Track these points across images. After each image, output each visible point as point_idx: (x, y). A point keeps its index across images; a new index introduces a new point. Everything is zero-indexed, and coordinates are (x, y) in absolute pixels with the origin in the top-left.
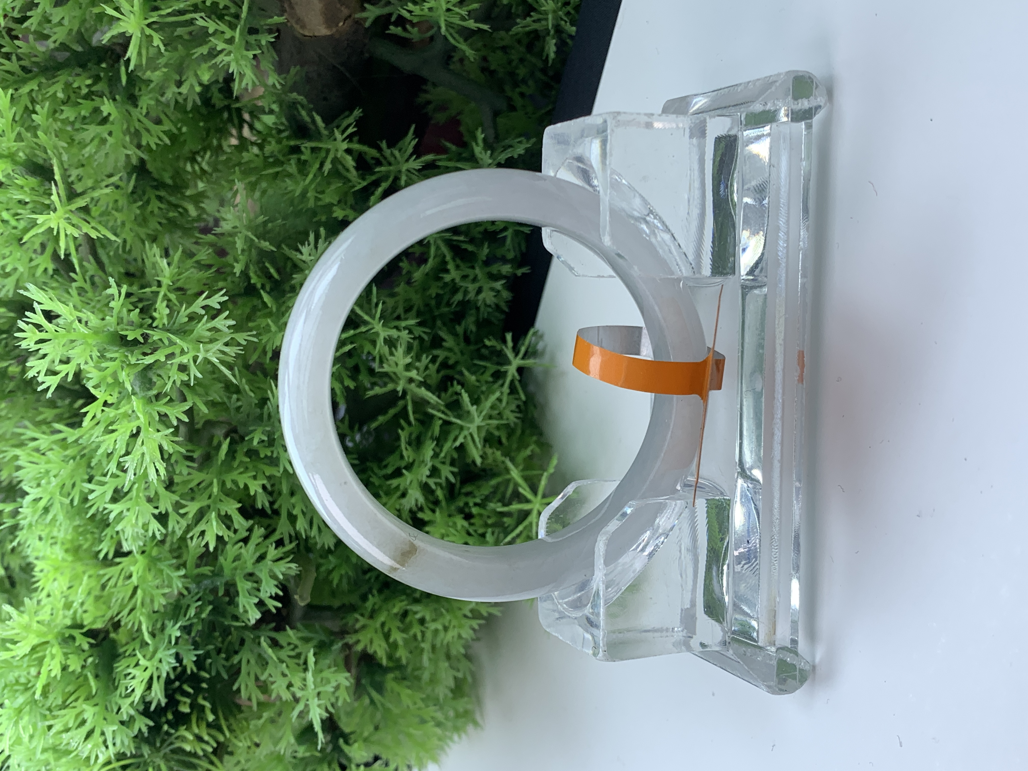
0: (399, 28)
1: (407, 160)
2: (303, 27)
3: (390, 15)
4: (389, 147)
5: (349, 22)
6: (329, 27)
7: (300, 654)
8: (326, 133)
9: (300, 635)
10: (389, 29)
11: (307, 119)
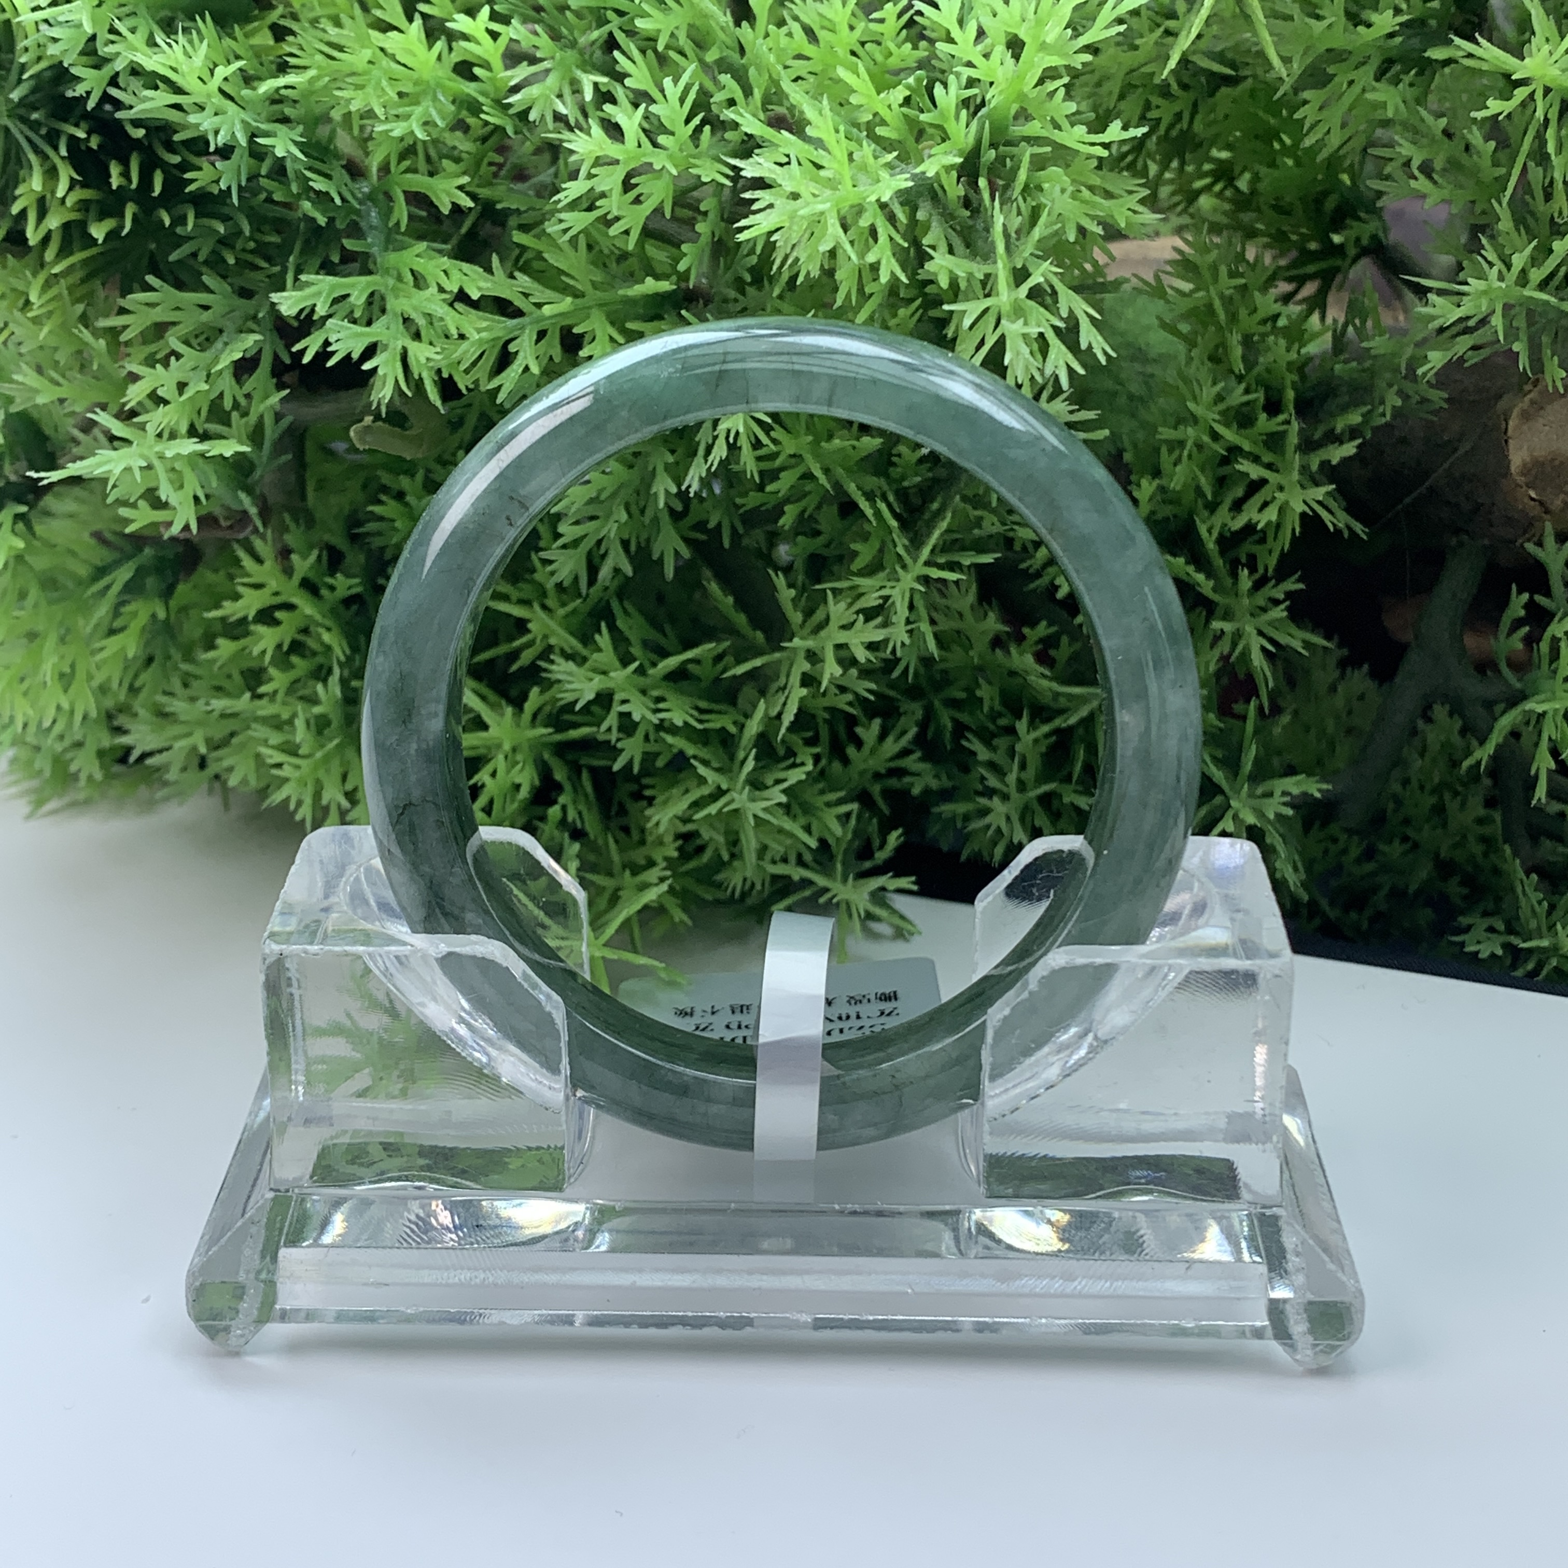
0: (1522, 613)
1: (1261, 633)
2: (1526, 416)
3: (1548, 593)
4: (1289, 595)
5: (1536, 510)
6: (1525, 470)
7: (228, 424)
8: (1315, 467)
9: (268, 421)
10: (1520, 592)
11: (1340, 425)
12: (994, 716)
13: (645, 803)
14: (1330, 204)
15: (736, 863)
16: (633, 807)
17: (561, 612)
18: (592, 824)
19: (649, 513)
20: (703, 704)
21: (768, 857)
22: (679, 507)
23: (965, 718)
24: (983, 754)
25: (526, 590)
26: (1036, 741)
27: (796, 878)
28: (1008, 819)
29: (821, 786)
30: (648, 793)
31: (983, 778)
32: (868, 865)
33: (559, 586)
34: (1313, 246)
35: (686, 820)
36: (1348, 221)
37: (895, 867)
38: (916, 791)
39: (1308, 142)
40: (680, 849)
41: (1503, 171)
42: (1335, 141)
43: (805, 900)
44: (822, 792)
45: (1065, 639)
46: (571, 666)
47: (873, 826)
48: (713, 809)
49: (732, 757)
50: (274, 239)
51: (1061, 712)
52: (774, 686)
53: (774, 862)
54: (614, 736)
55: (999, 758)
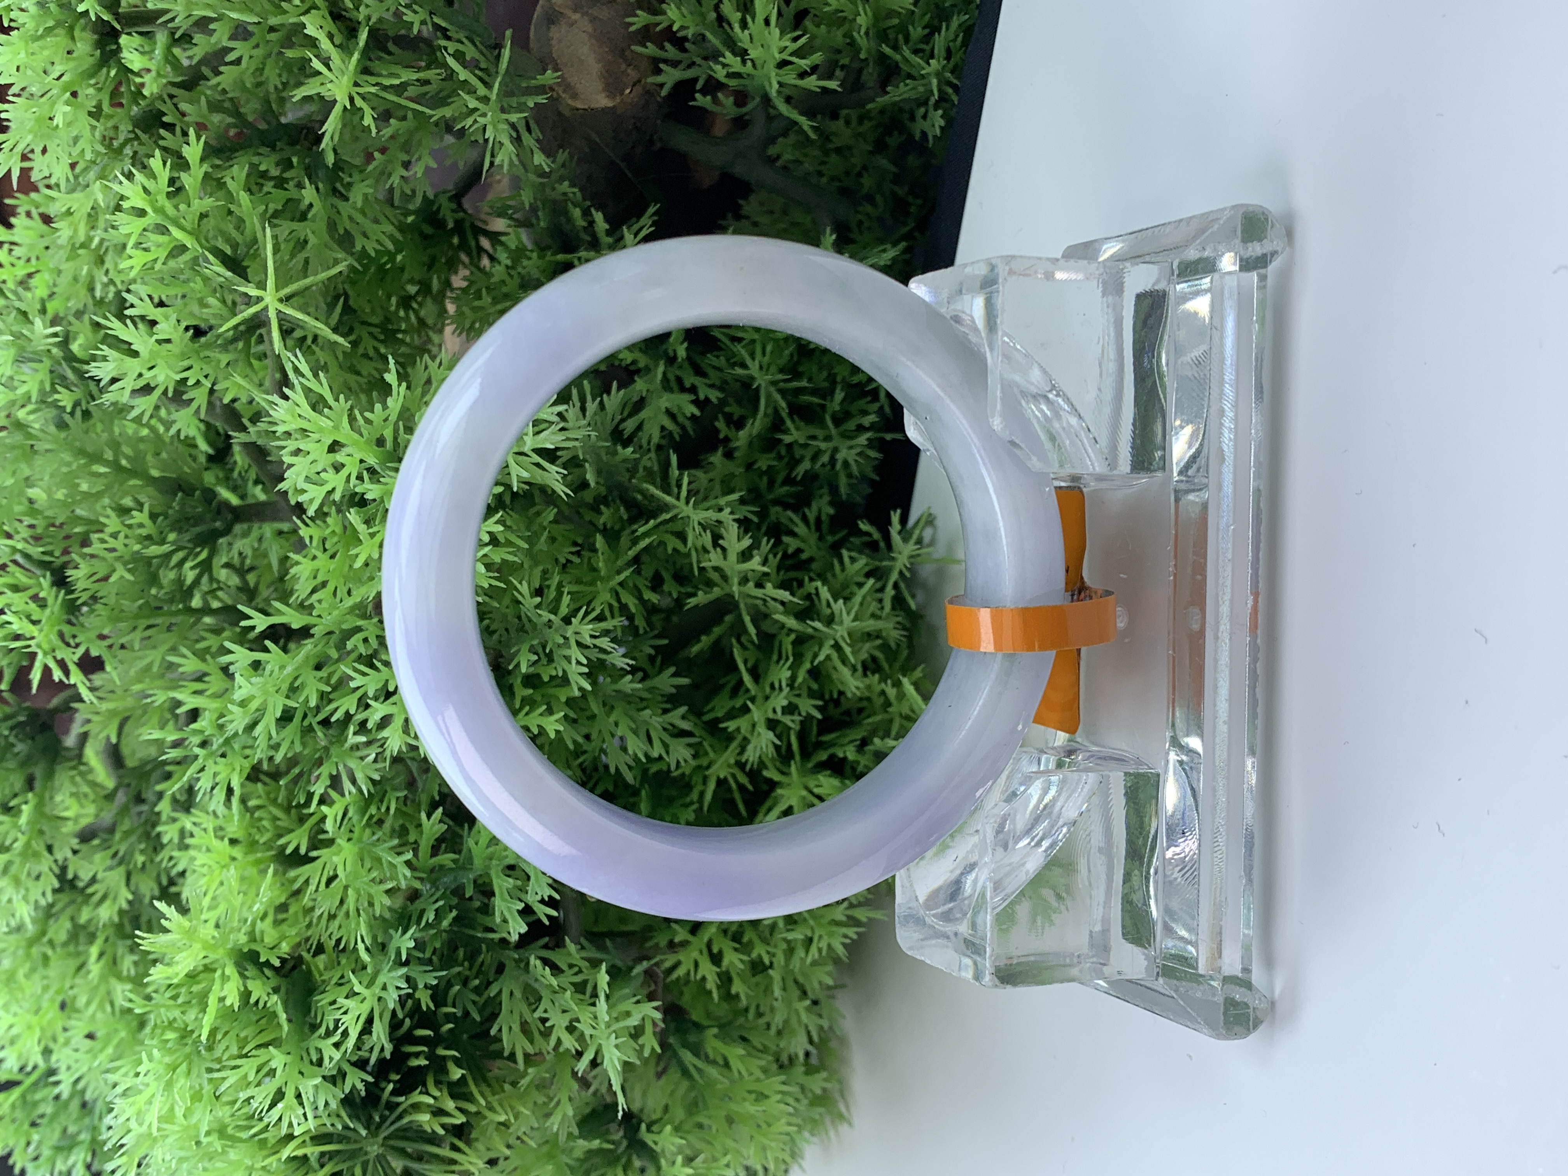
0: (709, 98)
2: (575, 96)
3: (695, 80)
5: (639, 89)
6: (611, 95)
7: (585, 982)
8: (610, 240)
9: (584, 954)
10: (695, 99)
11: (581, 223)
12: (780, 457)
13: (843, 699)
14: (428, 230)
15: (884, 634)
16: (845, 705)
17: (712, 755)
18: (858, 734)
19: (645, 695)
20: (775, 657)
21: (878, 612)
22: (640, 675)
23: (780, 478)
24: (806, 465)
25: (697, 779)
26: (797, 429)
27: (893, 592)
28: (851, 448)
29: (829, 576)
30: (835, 696)
31: (823, 465)
32: (882, 544)
33: (695, 756)
34: (456, 240)
35: (854, 669)
36: (441, 216)
37: (884, 526)
38: (831, 511)
39: (391, 247)
40: (873, 673)
41: (410, 115)
42: (389, 228)
43: (908, 587)
44: (834, 575)
45: (727, 409)
46: (750, 748)
47: (856, 540)
48: (848, 650)
49: (812, 637)
50: (461, 953)
51: (776, 411)
52: (763, 608)
53: (882, 608)
54: (797, 718)
55: (809, 454)
